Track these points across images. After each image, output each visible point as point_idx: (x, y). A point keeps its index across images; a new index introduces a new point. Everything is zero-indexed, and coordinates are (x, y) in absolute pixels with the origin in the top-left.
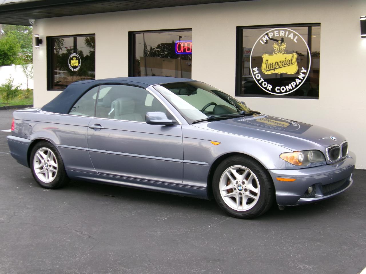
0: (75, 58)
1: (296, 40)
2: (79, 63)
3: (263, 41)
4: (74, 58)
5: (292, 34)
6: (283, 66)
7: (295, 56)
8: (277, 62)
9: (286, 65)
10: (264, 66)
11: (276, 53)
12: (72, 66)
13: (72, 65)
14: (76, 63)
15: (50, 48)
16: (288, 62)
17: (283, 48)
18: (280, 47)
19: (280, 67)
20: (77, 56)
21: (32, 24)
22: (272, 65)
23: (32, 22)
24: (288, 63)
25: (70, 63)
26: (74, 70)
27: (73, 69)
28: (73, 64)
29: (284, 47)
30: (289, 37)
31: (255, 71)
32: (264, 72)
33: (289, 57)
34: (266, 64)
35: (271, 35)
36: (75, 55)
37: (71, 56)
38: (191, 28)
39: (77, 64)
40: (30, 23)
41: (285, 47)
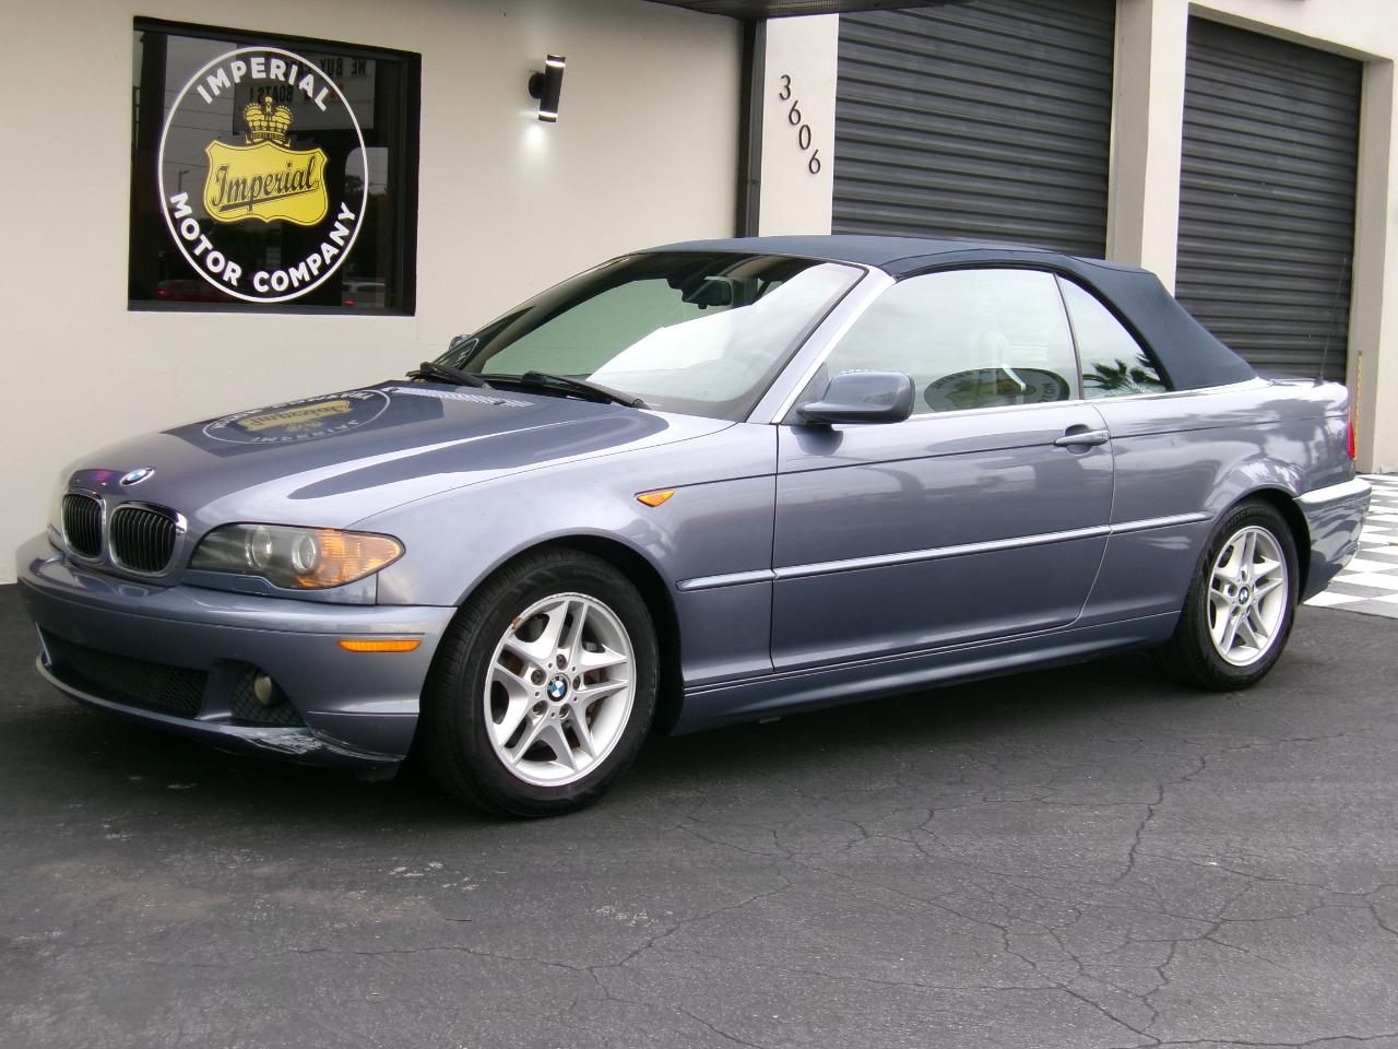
3: (209, 90)
6: (281, 194)
7: (320, 159)
11: (256, 141)
19: (270, 196)
22: (241, 186)
24: (295, 185)
31: (179, 206)
32: (214, 212)
34: (221, 182)
41: (287, 122)
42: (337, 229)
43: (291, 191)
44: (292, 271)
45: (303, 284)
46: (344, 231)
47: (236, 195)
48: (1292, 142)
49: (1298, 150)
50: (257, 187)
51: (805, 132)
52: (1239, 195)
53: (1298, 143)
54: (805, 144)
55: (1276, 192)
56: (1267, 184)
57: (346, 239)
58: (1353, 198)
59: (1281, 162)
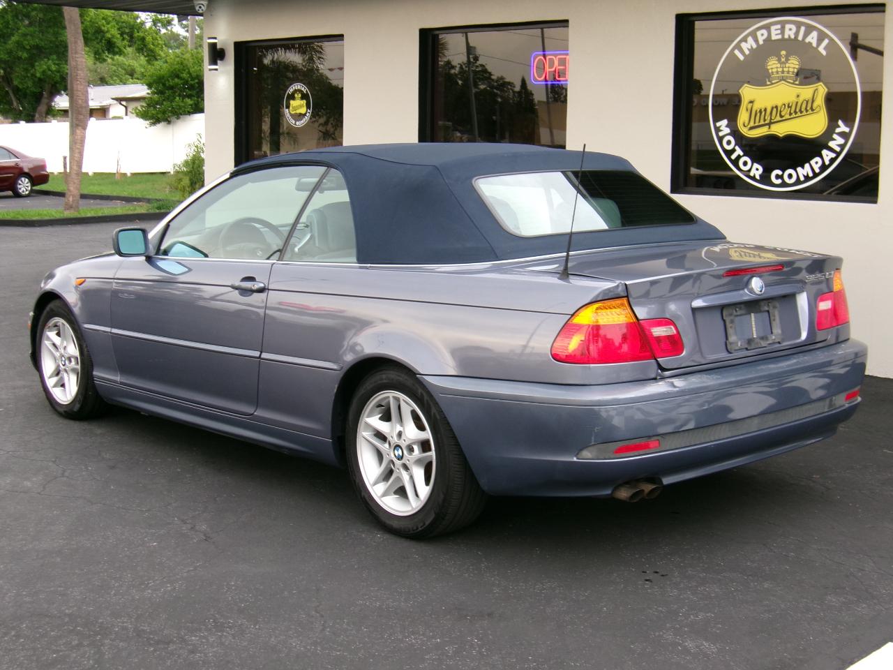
0: (300, 95)
1: (825, 49)
2: (308, 106)
3: (742, 51)
4: (296, 95)
5: (814, 34)
6: (792, 117)
7: (822, 90)
8: (776, 107)
9: (799, 114)
10: (743, 117)
11: (773, 82)
12: (291, 115)
13: (293, 113)
14: (301, 106)
15: (242, 70)
16: (804, 106)
17: (791, 70)
18: (783, 68)
19: (784, 118)
20: (304, 89)
21: (201, 11)
22: (763, 113)
23: (200, 7)
24: (803, 110)
25: (288, 107)
26: (297, 123)
27: (294, 122)
28: (295, 108)
29: (793, 66)
30: (808, 40)
31: (721, 128)
32: (744, 131)
33: (806, 92)
34: (749, 111)
35: (762, 35)
36: (299, 88)
37: (290, 90)
38: (566, 18)
39: (303, 110)
40: (197, 8)
41: (797, 67)
47: (760, 119)
50: (774, 113)
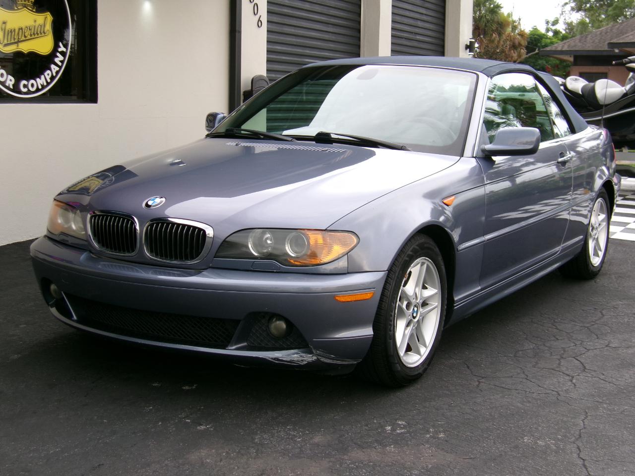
6: (32, 38)
7: (50, 18)
19: (27, 38)
24: (38, 32)
32: (1, 48)
34: (3, 31)
42: (57, 57)
43: (36, 36)
44: (38, 80)
45: (43, 87)
46: (61, 58)
47: (11, 39)
48: (423, 14)
49: (425, 18)
50: (20, 33)
51: (256, 7)
52: (405, 39)
53: (425, 14)
54: (256, 13)
55: (418, 37)
56: (415, 33)
57: (62, 62)
58: (443, 40)
59: (420, 24)
